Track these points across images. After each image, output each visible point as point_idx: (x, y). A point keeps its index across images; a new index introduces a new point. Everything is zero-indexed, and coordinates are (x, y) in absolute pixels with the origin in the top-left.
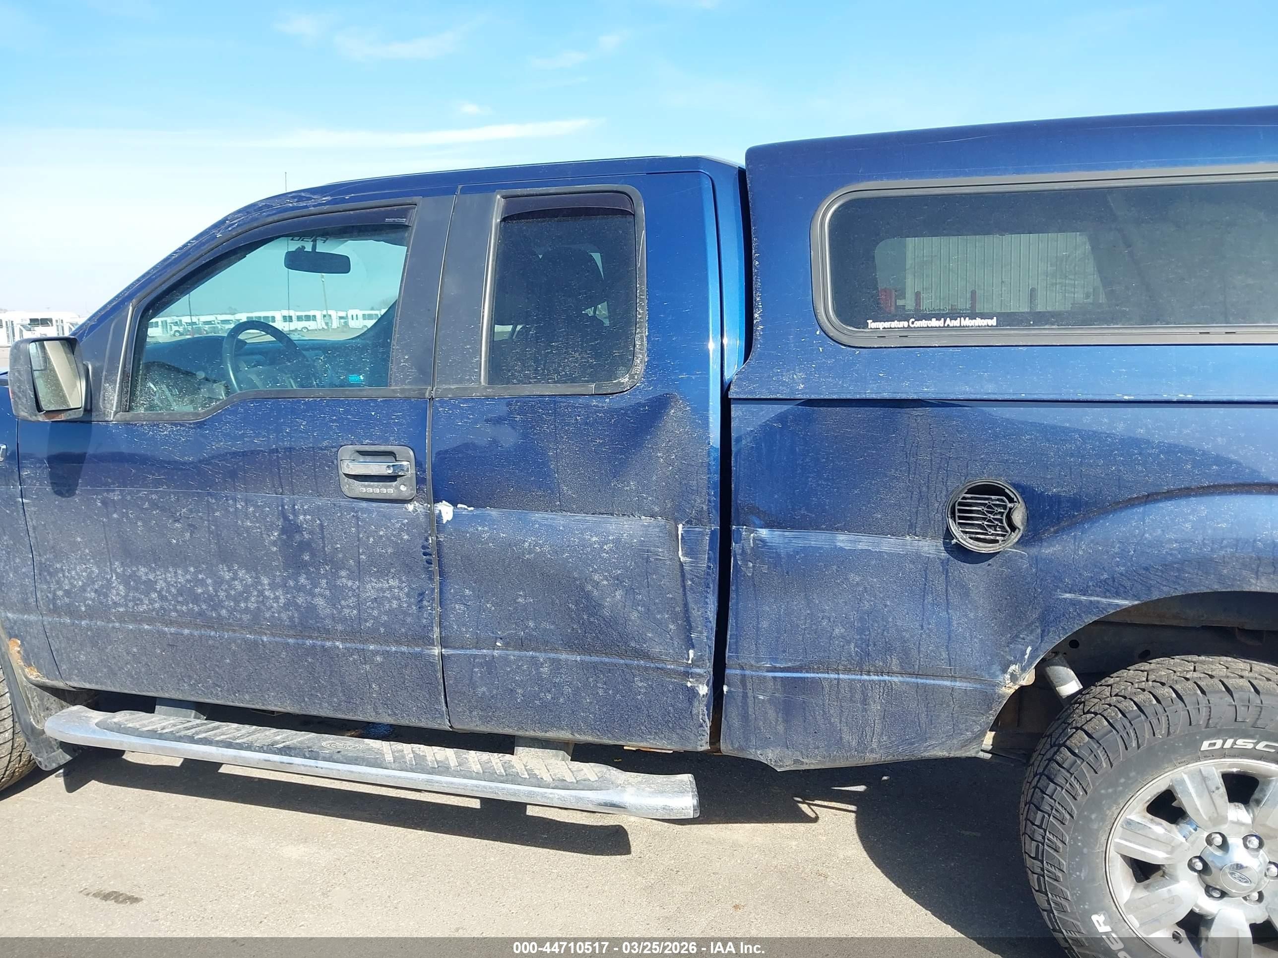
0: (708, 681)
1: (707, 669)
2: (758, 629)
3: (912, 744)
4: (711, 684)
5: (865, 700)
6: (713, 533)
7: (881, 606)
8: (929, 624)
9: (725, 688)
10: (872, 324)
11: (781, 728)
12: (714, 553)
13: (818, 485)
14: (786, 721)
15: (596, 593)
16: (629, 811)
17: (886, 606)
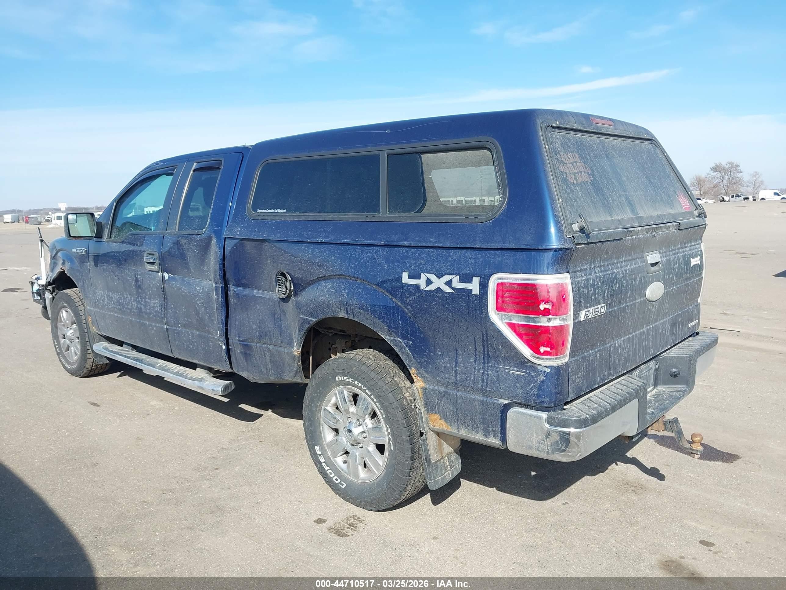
0: (225, 343)
1: (223, 338)
2: (235, 325)
3: (281, 374)
4: (226, 345)
5: (265, 354)
6: (222, 287)
7: (264, 318)
8: (276, 326)
9: (230, 347)
10: (258, 211)
11: (245, 364)
12: (223, 295)
13: (248, 271)
14: (247, 361)
15: (198, 309)
16: (204, 390)
17: (265, 318)
